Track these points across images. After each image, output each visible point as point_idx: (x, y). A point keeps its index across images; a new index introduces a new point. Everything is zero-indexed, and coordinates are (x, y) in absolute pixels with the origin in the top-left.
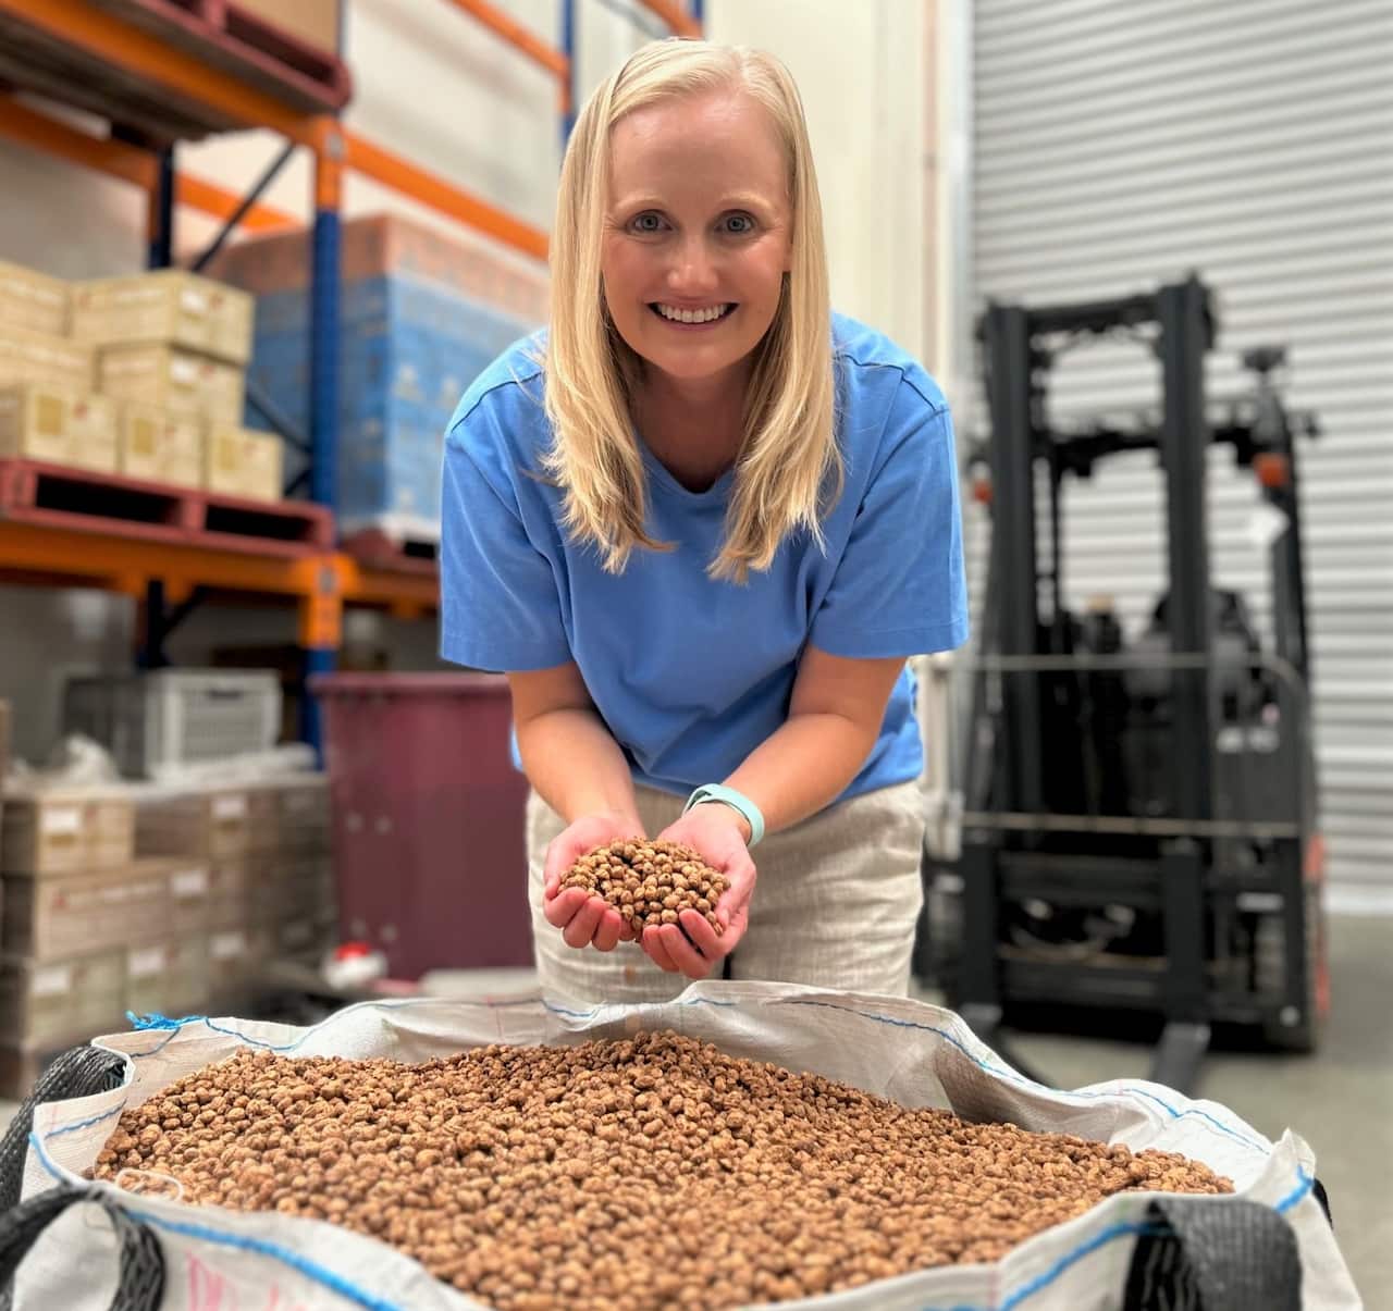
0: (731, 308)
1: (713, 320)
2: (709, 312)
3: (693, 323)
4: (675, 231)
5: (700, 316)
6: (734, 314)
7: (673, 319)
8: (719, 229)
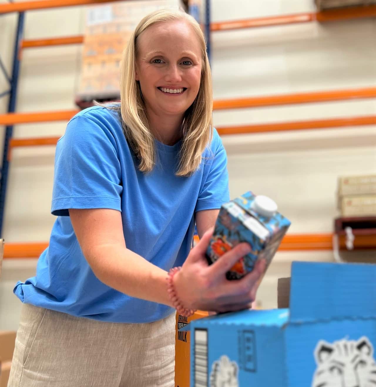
0: (185, 89)
1: (179, 93)
2: (178, 90)
3: (173, 93)
4: (166, 63)
5: (175, 91)
6: (186, 91)
7: (166, 92)
8: (181, 64)
